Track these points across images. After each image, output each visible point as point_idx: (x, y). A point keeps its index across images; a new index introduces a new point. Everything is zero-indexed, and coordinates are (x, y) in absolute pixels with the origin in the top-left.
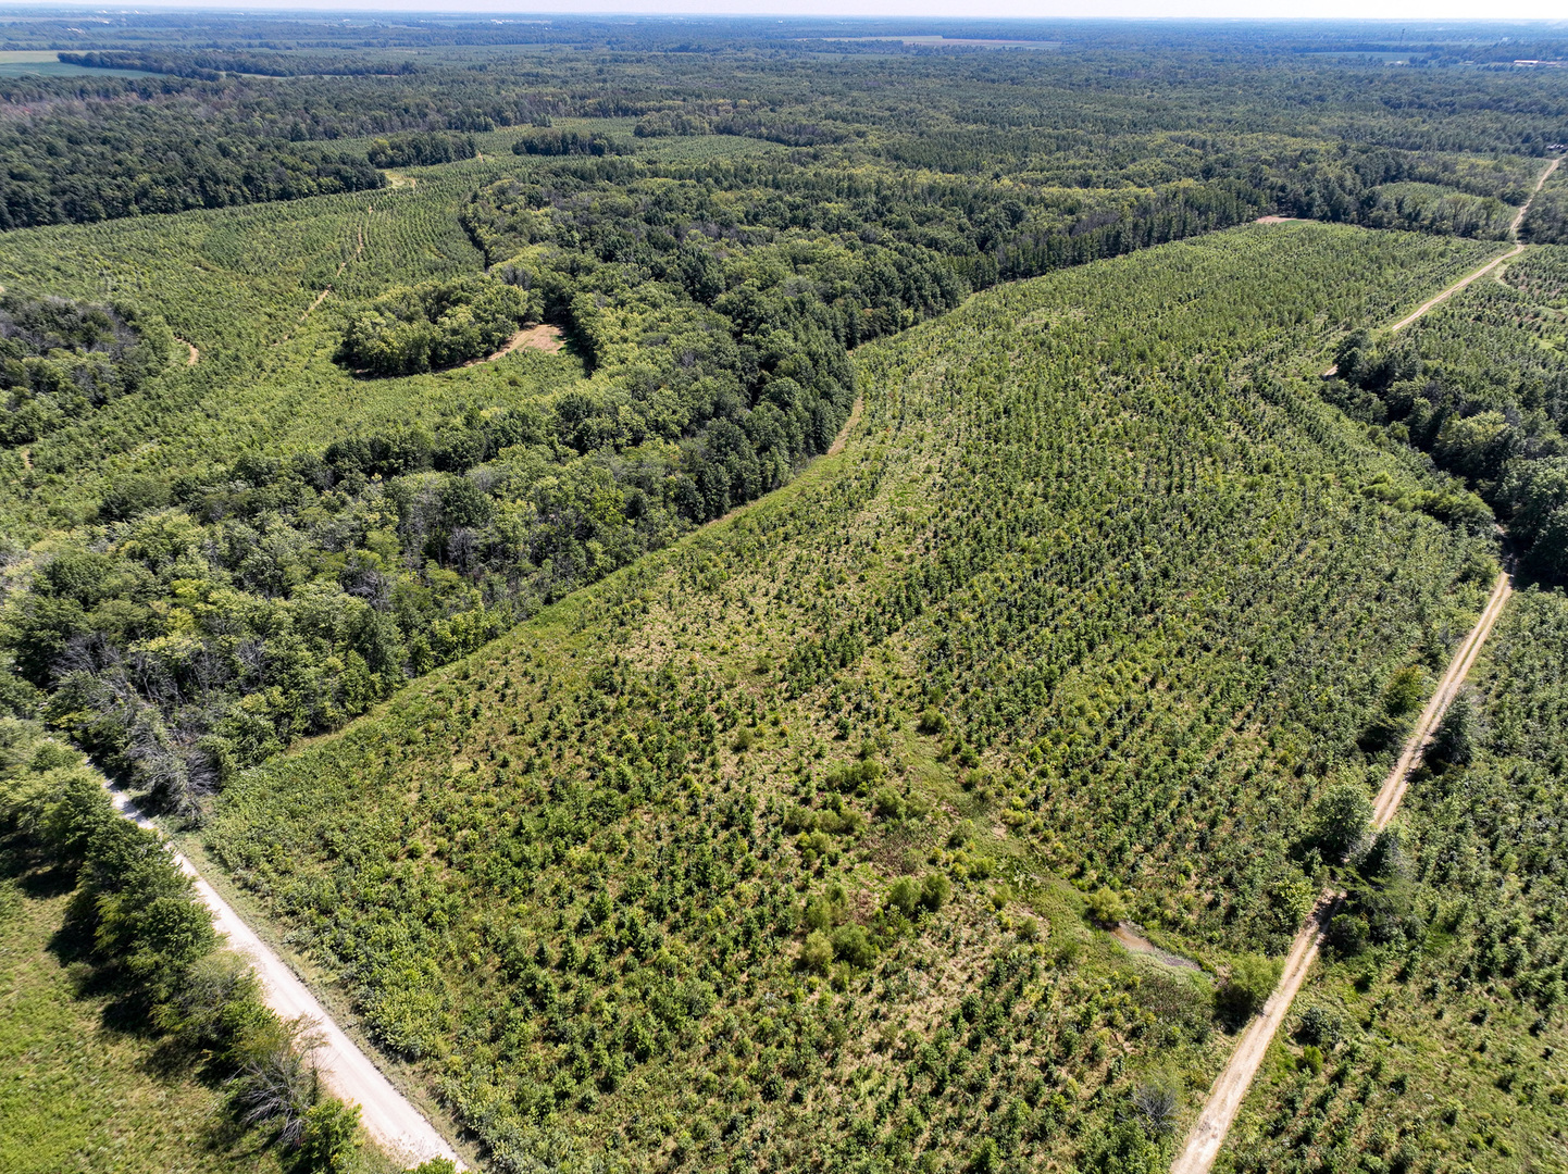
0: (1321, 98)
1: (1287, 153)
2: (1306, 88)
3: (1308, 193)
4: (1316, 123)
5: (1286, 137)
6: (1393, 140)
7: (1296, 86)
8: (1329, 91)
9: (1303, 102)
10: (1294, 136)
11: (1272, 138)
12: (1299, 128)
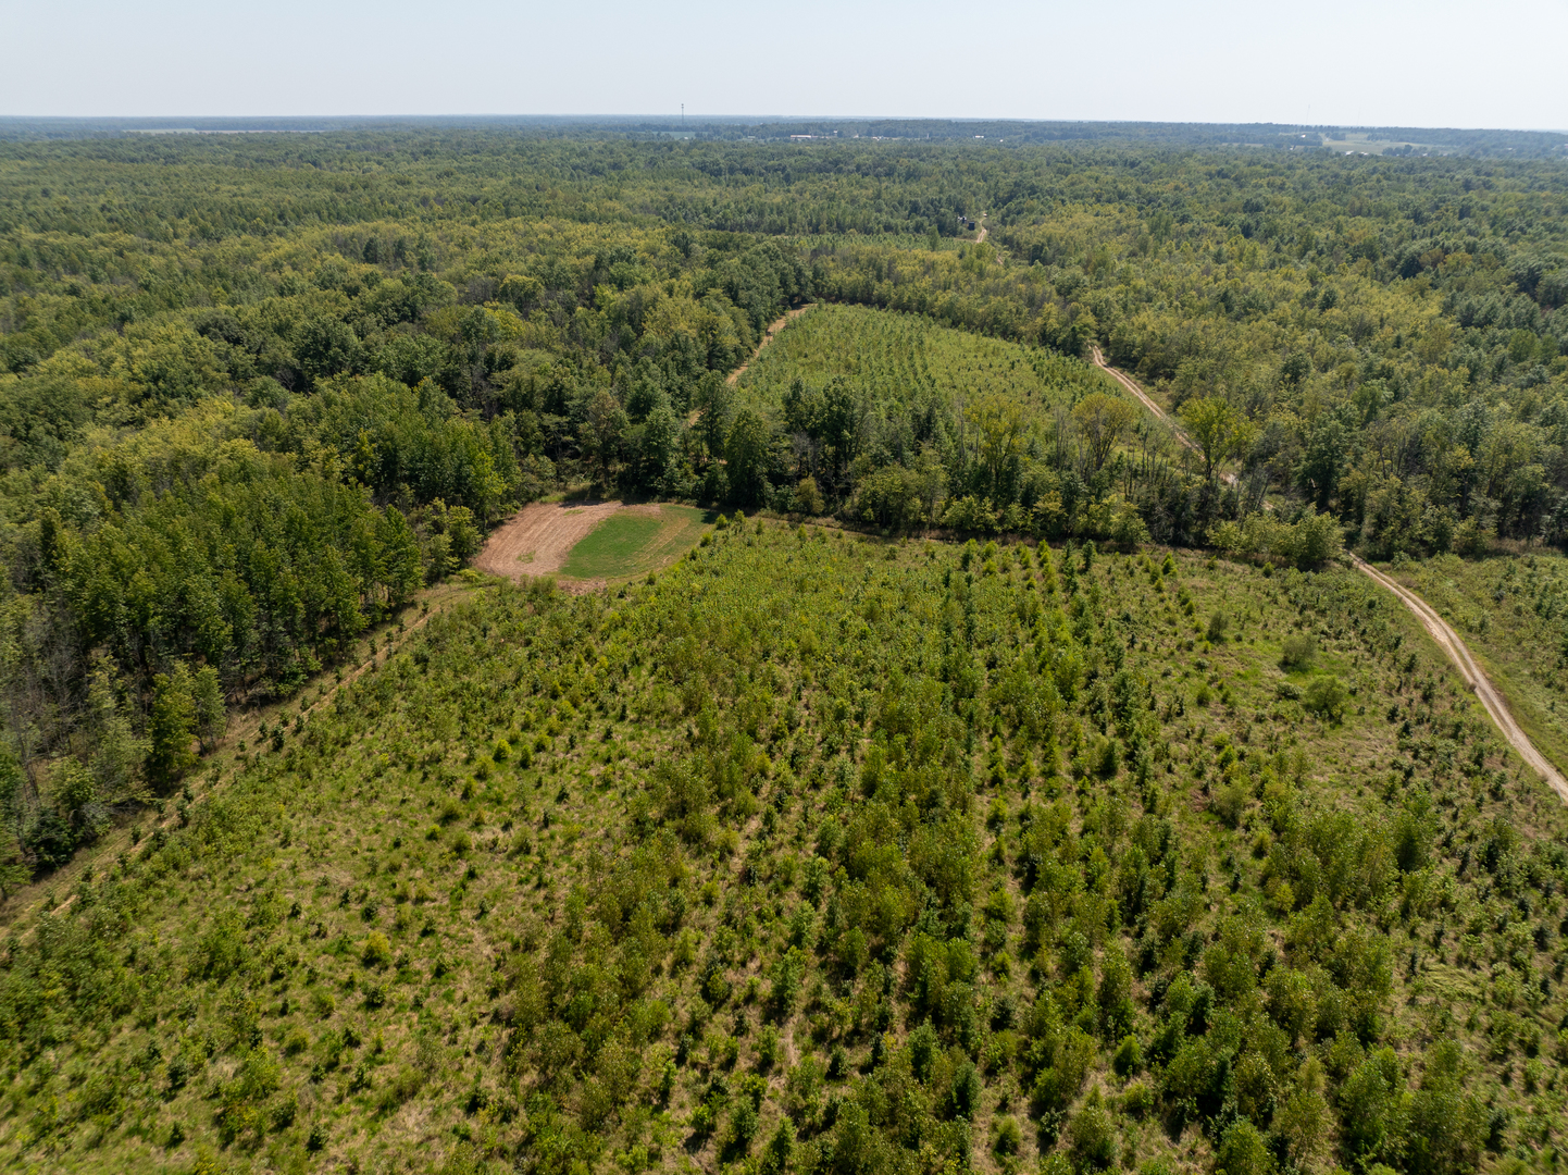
0: (615, 166)
1: (568, 261)
2: (594, 156)
3: (640, 407)
4: (617, 197)
5: (568, 224)
6: (741, 219)
7: (583, 154)
8: (625, 158)
9: (595, 172)
10: (584, 220)
11: (541, 226)
12: (591, 207)
